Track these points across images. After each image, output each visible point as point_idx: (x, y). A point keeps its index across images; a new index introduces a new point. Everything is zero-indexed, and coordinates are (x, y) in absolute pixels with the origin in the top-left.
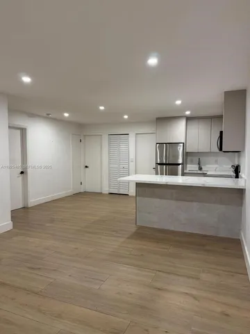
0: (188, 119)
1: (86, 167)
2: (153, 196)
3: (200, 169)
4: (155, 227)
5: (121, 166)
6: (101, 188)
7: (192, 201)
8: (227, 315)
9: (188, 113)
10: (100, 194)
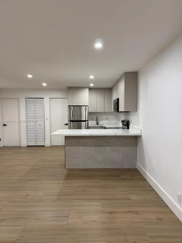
0: (90, 89)
1: (5, 125)
2: (79, 145)
3: (98, 124)
4: (80, 168)
5: (38, 123)
6: (20, 142)
7: (106, 146)
8: (161, 219)
9: (92, 85)
10: (20, 147)
